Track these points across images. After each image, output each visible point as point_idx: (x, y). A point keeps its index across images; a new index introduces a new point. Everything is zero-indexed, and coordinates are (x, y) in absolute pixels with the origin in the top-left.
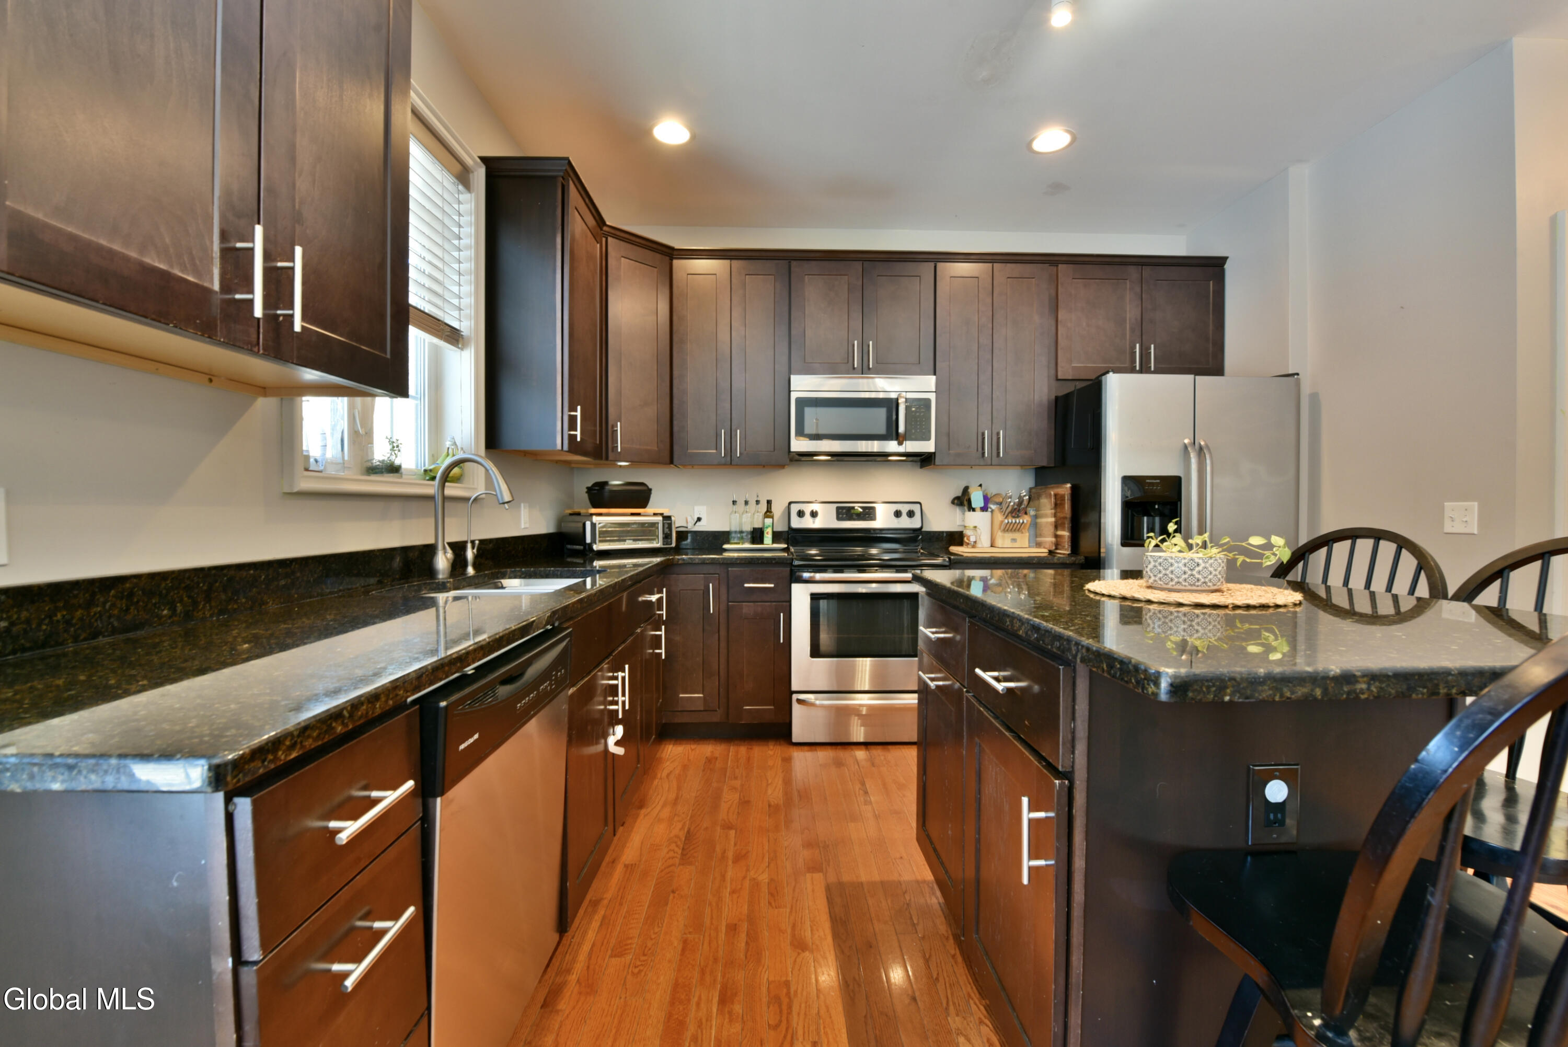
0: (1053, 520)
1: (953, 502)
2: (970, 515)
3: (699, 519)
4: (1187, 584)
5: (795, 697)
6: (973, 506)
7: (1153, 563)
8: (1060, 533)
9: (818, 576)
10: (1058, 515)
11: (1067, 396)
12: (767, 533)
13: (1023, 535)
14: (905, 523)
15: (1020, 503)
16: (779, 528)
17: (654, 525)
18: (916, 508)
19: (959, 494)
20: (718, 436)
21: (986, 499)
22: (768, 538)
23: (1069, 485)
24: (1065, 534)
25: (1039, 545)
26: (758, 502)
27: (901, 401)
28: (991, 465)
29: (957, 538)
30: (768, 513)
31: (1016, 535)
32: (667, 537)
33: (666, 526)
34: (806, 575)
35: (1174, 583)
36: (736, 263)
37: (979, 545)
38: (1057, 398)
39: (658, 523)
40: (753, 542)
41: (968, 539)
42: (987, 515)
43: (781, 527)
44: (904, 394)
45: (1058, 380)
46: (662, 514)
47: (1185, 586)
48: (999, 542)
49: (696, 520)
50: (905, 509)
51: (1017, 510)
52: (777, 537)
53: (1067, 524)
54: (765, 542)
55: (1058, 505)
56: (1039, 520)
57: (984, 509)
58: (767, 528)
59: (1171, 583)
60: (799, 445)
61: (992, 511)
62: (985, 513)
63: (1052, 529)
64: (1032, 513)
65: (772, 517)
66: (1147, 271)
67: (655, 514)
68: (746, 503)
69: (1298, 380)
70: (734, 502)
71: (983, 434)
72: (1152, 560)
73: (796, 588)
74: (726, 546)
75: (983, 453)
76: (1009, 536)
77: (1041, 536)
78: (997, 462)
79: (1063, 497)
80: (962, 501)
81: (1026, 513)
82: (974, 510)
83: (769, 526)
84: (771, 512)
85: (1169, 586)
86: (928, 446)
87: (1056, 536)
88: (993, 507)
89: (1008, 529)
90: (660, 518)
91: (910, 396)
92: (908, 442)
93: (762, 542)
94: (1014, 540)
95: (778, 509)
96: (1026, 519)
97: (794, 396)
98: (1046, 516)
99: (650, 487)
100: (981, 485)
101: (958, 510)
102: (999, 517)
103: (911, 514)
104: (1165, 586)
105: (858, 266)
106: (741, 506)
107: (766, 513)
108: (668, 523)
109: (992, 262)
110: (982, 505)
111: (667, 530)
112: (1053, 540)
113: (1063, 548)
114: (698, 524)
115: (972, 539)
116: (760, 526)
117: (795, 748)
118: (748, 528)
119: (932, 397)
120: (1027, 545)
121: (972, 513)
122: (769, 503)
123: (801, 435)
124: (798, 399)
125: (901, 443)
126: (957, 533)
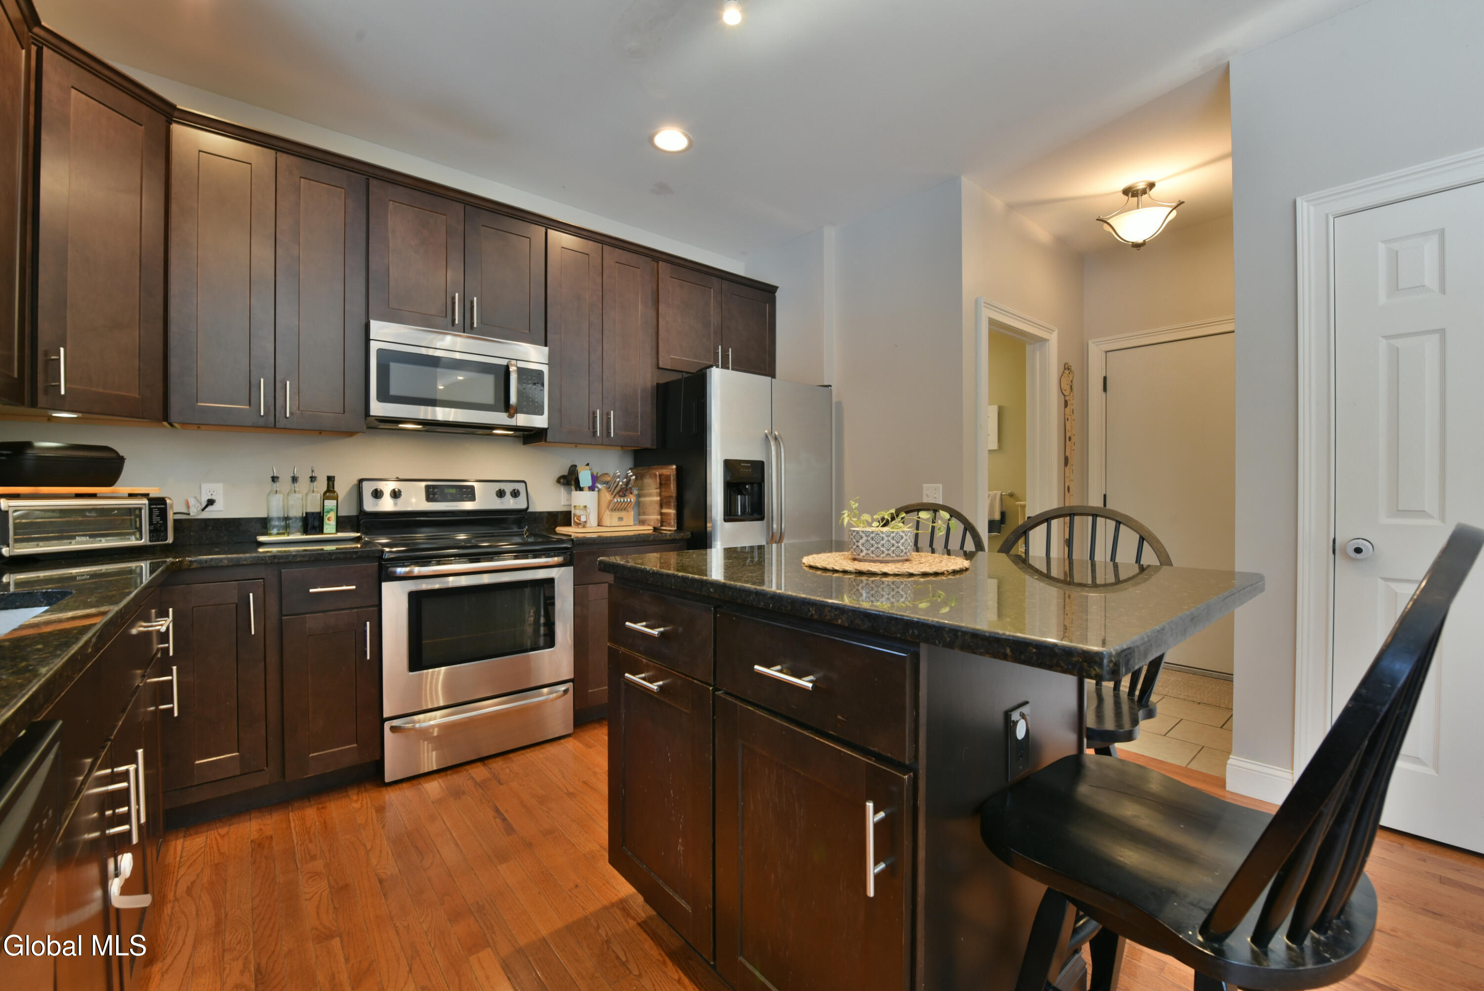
0: (658, 498)
1: (558, 481)
2: (576, 494)
3: (211, 502)
4: (894, 555)
5: (387, 725)
6: (582, 485)
7: (865, 538)
8: (665, 511)
9: (417, 570)
10: (664, 493)
12: (329, 519)
13: (628, 513)
14: (509, 503)
15: (627, 484)
16: (343, 513)
17: (134, 512)
18: (520, 487)
19: (565, 472)
20: (252, 387)
21: (595, 479)
22: (330, 527)
23: (674, 467)
24: (672, 511)
25: (642, 522)
26: (313, 479)
27: (512, 369)
28: (602, 445)
29: (566, 518)
30: (330, 491)
31: (623, 514)
32: (158, 530)
33: (156, 512)
34: (400, 570)
35: (884, 555)
36: (284, 158)
37: (588, 525)
38: (658, 385)
39: (140, 509)
40: (305, 531)
41: (579, 517)
42: (594, 494)
43: (349, 510)
44: (513, 362)
45: (659, 368)
46: (146, 495)
47: (893, 557)
48: (607, 521)
49: (204, 505)
50: (508, 488)
51: (624, 491)
52: (342, 523)
53: (673, 503)
54: (325, 531)
55: (663, 483)
56: (642, 499)
57: (592, 488)
58: (328, 512)
59: (882, 556)
60: (378, 408)
61: (599, 490)
62: (592, 492)
63: (657, 507)
64: (636, 492)
65: (336, 499)
66: (725, 284)
67: (131, 496)
68: (294, 479)
69: (831, 390)
70: (274, 479)
71: (594, 413)
72: (864, 535)
73: (386, 587)
74: (262, 539)
75: (595, 432)
76: (617, 514)
77: (644, 514)
78: (606, 442)
79: (668, 478)
80: (570, 480)
81: (631, 493)
82: (581, 489)
83: (332, 510)
84: (334, 492)
85: (880, 558)
86: (540, 421)
87: (661, 514)
88: (599, 486)
89: (616, 509)
90: (146, 501)
91: (521, 364)
92: (519, 415)
93: (321, 531)
94: (621, 519)
95: (343, 488)
96: (632, 498)
97: (374, 346)
98: (650, 495)
99: (121, 454)
100: (588, 465)
101: (562, 491)
102: (607, 496)
103: (515, 494)
104: (876, 558)
105: (459, 208)
106: (285, 483)
107: (325, 493)
108: (159, 509)
109: (602, 243)
110: (590, 484)
111: (156, 519)
112: (659, 517)
113: (669, 525)
114: (209, 508)
115: (583, 519)
116: (317, 509)
117: (389, 789)
118: (296, 512)
119: (545, 369)
120: (632, 523)
121: (579, 493)
122: (331, 479)
123: (384, 396)
124: (380, 352)
125: (511, 416)
126: (562, 512)
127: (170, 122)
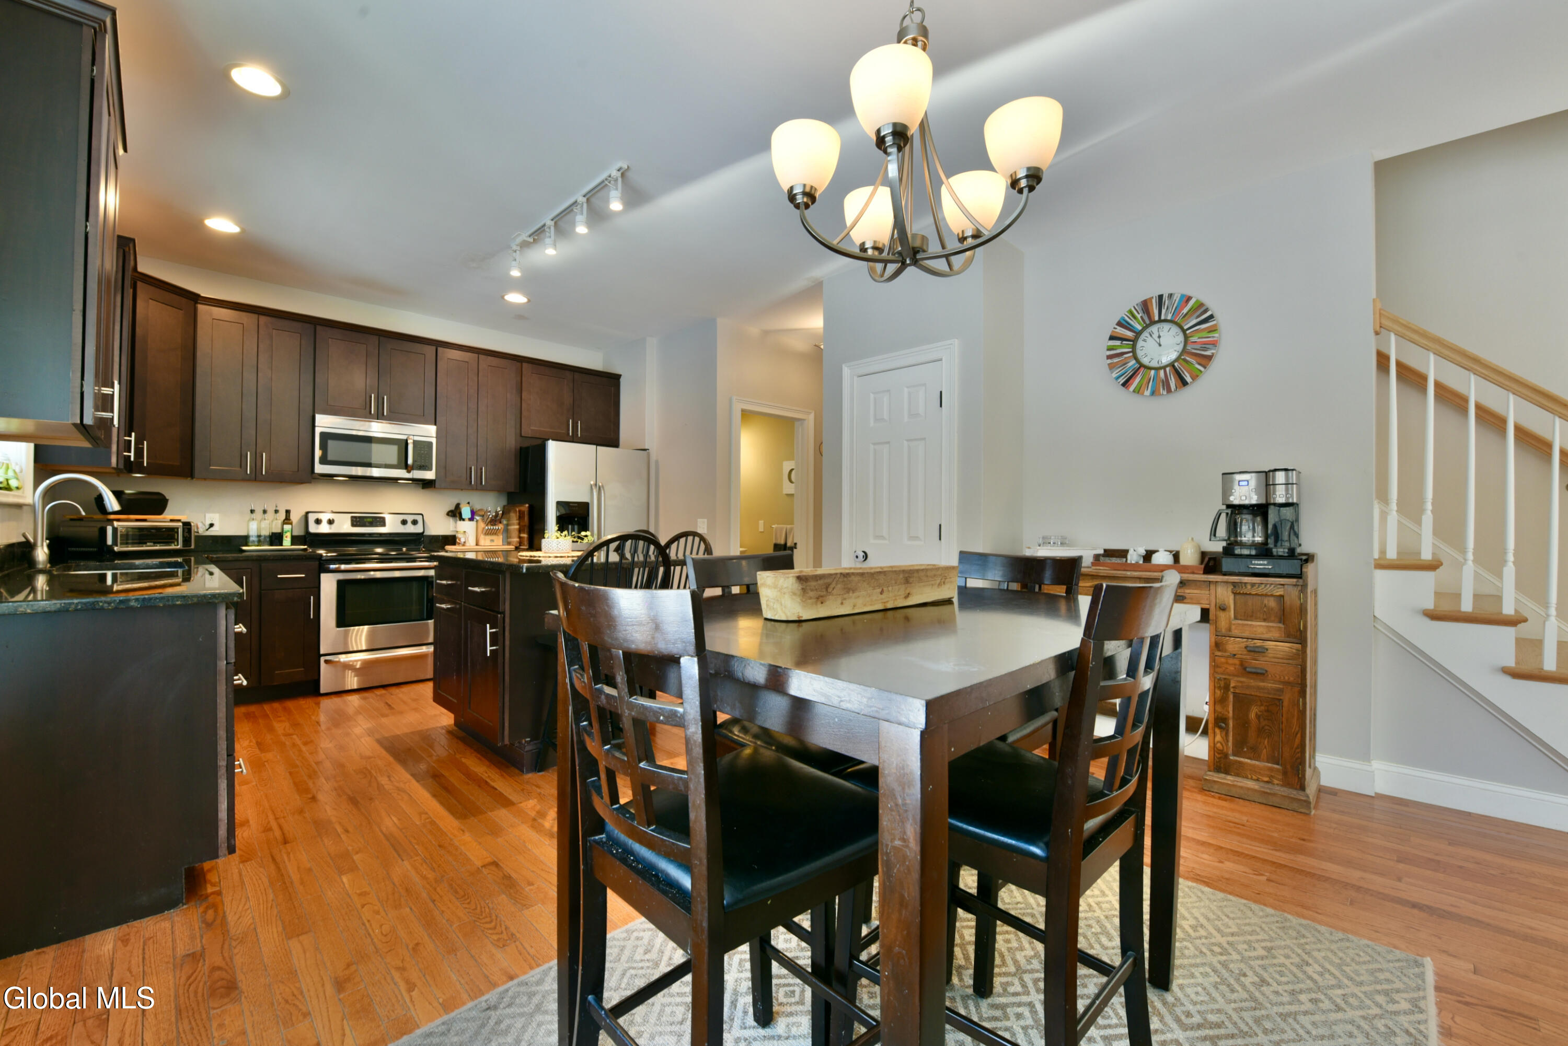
0: (517, 527)
1: (448, 514)
2: (460, 523)
3: (211, 525)
5: (322, 659)
6: (463, 517)
8: (522, 535)
9: (343, 567)
10: (521, 524)
11: (527, 448)
12: (286, 536)
13: (498, 536)
14: (410, 529)
15: (497, 514)
16: (295, 533)
17: (173, 530)
18: (419, 518)
19: (453, 508)
20: (243, 457)
21: (473, 513)
22: (287, 543)
23: (527, 505)
24: (525, 536)
25: (509, 544)
26: (276, 511)
27: (410, 441)
28: (476, 489)
29: (451, 540)
30: (287, 520)
31: (494, 537)
32: (187, 541)
33: (186, 530)
34: (332, 566)
36: (263, 319)
37: (467, 544)
38: (521, 448)
39: (178, 529)
40: (271, 544)
41: (460, 540)
42: (473, 523)
43: (299, 532)
44: (411, 437)
45: (521, 436)
46: (179, 521)
48: (482, 542)
49: (207, 527)
50: (410, 519)
51: (494, 521)
52: (295, 540)
53: (526, 529)
54: (284, 544)
55: (521, 517)
56: (509, 527)
57: (471, 519)
58: (286, 532)
60: (319, 468)
61: (477, 521)
62: (471, 522)
63: (517, 533)
64: (505, 522)
65: (291, 524)
66: (577, 375)
67: (172, 521)
68: (265, 512)
69: (649, 453)
70: (252, 511)
71: (471, 469)
73: (324, 576)
74: (244, 548)
75: (471, 482)
76: (489, 538)
77: (510, 538)
78: (479, 487)
79: (523, 512)
80: (455, 513)
81: (500, 523)
82: (464, 520)
83: (288, 531)
84: (290, 520)
86: (430, 475)
87: (520, 537)
88: (478, 518)
89: (488, 533)
90: (181, 524)
91: (416, 438)
92: (414, 471)
93: (281, 545)
94: (492, 541)
95: (296, 517)
96: (500, 527)
97: (318, 431)
98: (513, 524)
99: (166, 496)
100: (469, 503)
101: (451, 520)
102: (482, 525)
103: (415, 522)
105: (375, 339)
106: (258, 514)
107: (284, 520)
108: (187, 528)
109: (478, 353)
110: (470, 516)
111: (186, 534)
112: (518, 540)
113: (524, 545)
114: (211, 529)
115: (463, 540)
116: (279, 531)
117: (324, 698)
118: (266, 532)
119: (434, 441)
120: (501, 543)
121: (462, 522)
122: (288, 512)
123: (324, 461)
124: (322, 434)
125: (409, 472)
126: (451, 536)
127: (196, 303)
